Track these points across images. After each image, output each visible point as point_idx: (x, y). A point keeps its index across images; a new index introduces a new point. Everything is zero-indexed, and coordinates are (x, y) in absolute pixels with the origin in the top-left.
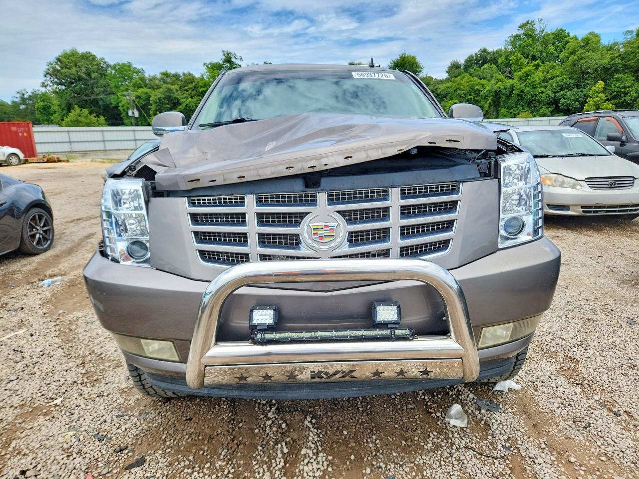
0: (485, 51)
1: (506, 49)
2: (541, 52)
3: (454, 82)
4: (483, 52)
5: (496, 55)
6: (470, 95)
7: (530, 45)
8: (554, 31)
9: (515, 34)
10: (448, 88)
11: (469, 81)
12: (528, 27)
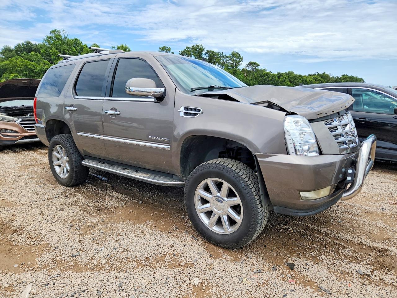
0: (29, 43)
1: (44, 44)
2: (68, 50)
3: (12, 61)
4: (28, 43)
5: (39, 47)
6: (25, 71)
7: (61, 45)
8: (73, 38)
9: (49, 36)
10: (6, 64)
11: (22, 62)
12: (56, 33)
